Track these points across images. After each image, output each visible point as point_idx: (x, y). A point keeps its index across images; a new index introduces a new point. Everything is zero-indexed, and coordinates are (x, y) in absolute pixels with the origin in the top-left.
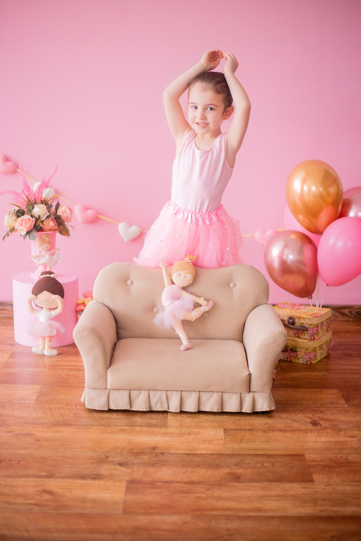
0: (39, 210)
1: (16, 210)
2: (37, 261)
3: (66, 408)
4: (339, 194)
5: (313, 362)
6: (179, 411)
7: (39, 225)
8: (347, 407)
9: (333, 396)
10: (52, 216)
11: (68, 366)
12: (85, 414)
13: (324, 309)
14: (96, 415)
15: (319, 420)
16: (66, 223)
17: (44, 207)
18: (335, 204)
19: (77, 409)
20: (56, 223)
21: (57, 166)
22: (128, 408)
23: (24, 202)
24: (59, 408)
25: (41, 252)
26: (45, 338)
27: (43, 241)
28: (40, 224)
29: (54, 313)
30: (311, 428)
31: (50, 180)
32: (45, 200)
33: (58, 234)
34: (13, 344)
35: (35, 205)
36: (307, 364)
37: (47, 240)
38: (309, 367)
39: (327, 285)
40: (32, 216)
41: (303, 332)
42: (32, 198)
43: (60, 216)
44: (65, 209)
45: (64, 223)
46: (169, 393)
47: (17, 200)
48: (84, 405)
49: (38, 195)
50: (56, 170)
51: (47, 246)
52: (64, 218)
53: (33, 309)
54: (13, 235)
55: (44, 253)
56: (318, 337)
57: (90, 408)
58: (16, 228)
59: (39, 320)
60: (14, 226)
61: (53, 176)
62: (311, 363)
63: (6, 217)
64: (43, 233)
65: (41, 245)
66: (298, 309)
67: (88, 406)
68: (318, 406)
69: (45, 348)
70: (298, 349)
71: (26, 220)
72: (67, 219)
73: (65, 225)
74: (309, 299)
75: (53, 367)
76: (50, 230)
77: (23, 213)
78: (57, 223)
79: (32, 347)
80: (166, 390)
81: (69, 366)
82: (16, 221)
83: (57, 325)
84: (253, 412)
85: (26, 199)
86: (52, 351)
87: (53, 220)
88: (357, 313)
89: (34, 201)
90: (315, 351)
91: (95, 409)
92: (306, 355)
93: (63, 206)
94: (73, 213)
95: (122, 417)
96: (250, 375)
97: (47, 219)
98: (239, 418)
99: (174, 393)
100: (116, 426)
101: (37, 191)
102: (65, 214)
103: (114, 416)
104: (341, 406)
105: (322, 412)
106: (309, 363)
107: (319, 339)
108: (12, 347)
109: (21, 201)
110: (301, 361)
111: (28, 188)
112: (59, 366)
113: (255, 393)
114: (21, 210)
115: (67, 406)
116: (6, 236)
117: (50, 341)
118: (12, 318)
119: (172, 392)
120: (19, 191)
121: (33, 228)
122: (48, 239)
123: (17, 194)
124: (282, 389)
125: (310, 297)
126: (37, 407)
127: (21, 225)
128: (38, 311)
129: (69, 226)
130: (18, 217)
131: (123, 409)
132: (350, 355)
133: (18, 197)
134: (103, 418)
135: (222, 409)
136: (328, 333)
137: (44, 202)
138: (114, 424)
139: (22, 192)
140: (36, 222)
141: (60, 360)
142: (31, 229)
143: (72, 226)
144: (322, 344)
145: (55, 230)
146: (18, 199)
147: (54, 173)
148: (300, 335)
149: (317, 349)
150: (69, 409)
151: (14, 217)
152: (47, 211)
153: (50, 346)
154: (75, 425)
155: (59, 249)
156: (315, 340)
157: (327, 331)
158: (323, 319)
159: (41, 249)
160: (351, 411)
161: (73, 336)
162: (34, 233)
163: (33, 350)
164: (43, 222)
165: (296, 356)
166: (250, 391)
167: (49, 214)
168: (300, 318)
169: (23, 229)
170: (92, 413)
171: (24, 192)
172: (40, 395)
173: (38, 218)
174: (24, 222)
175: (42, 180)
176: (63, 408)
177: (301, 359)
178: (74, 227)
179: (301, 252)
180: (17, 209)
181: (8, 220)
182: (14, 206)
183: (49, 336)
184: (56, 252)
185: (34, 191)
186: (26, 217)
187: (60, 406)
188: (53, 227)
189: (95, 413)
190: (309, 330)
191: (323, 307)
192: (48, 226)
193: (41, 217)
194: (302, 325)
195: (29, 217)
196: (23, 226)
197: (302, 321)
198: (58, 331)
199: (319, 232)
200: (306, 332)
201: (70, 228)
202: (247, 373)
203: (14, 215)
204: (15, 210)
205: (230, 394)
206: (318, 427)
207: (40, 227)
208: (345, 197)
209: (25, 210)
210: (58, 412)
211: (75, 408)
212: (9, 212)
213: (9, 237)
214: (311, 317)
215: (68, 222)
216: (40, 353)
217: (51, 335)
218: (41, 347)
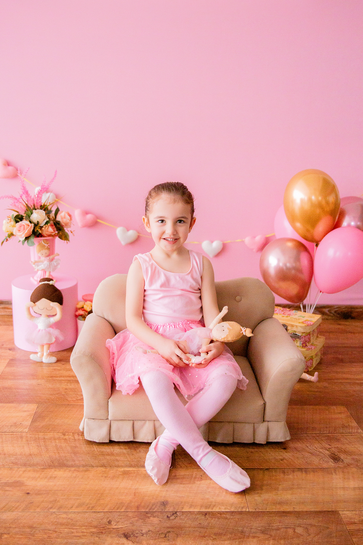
0: (38, 216)
1: (15, 215)
2: (36, 267)
3: (63, 439)
5: (310, 370)
7: (37, 231)
9: (343, 416)
10: (52, 222)
11: (66, 376)
12: (85, 448)
14: (95, 448)
16: (65, 229)
17: (43, 213)
19: (75, 440)
20: (55, 229)
21: (56, 171)
22: (131, 439)
23: (22, 207)
24: (55, 439)
25: (40, 258)
26: (43, 346)
27: (42, 247)
28: (39, 230)
29: (53, 320)
31: (50, 185)
32: (44, 205)
33: (57, 239)
34: (12, 348)
35: (34, 211)
37: (45, 246)
39: (321, 292)
40: (31, 222)
42: (31, 205)
43: (59, 221)
44: (65, 215)
47: (15, 205)
48: (83, 434)
49: (37, 200)
50: (55, 176)
51: (45, 251)
52: (63, 224)
53: (31, 316)
54: (12, 240)
55: (43, 258)
56: (310, 343)
57: (89, 439)
58: (14, 233)
59: (37, 327)
60: (12, 231)
61: (52, 181)
63: (4, 222)
65: (40, 251)
66: (289, 315)
67: (87, 437)
68: (331, 431)
69: (43, 355)
71: (24, 225)
72: (67, 224)
73: (64, 230)
75: (52, 378)
76: (49, 236)
77: (21, 219)
78: (57, 229)
81: (68, 376)
82: (14, 226)
83: (56, 332)
84: (267, 442)
85: (25, 205)
86: (51, 358)
87: (53, 226)
89: (33, 207)
90: (312, 358)
91: (95, 441)
93: (62, 212)
94: (73, 219)
95: (125, 451)
96: (265, 404)
97: (46, 225)
100: (118, 466)
101: (37, 196)
102: (65, 220)
103: (116, 449)
104: (355, 431)
105: (338, 440)
108: (11, 352)
109: (19, 206)
111: (26, 192)
112: (57, 377)
113: (269, 422)
114: (20, 215)
115: (64, 435)
116: (5, 242)
117: (49, 348)
120: (18, 196)
121: (32, 233)
122: (47, 245)
123: (16, 199)
126: (30, 437)
127: (19, 231)
128: (37, 317)
129: (68, 231)
130: (17, 222)
131: (126, 440)
133: (16, 202)
134: (103, 454)
135: (234, 440)
137: (44, 208)
138: (117, 463)
139: (20, 197)
140: (34, 228)
141: (59, 368)
142: (30, 235)
143: (72, 231)
144: (317, 352)
145: (54, 236)
146: (17, 204)
147: (53, 179)
150: (65, 439)
151: (13, 223)
152: (47, 217)
153: (49, 353)
154: (72, 466)
155: (59, 255)
156: (307, 347)
157: (318, 337)
158: (315, 327)
159: (40, 255)
162: (33, 239)
163: (32, 357)
164: (41, 227)
167: (48, 220)
168: (292, 326)
169: (21, 235)
170: (91, 446)
171: (22, 197)
172: (35, 418)
173: (36, 224)
174: (22, 227)
175: (42, 185)
176: (59, 439)
178: (73, 232)
180: (16, 214)
181: (8, 225)
182: (13, 211)
183: (47, 344)
184: (56, 258)
185: (33, 197)
186: (25, 222)
187: (56, 435)
188: (52, 233)
189: (94, 446)
190: (301, 337)
192: (47, 231)
193: (40, 222)
194: (294, 332)
195: (28, 222)
196: (21, 232)
197: (295, 329)
198: (57, 338)
200: (298, 340)
201: (69, 233)
202: (262, 402)
203: (12, 220)
204: (13, 215)
206: (341, 464)
207: (38, 234)
209: (24, 215)
210: (54, 444)
211: (72, 438)
212: (8, 217)
213: (8, 242)
214: (304, 325)
215: (67, 228)
216: (38, 360)
217: (49, 343)
218: (39, 354)
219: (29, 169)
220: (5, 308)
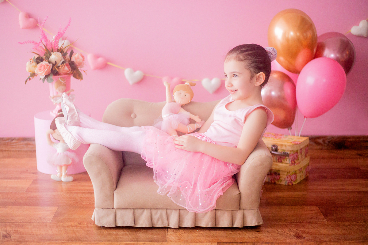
0: (55, 57)
1: (36, 58)
2: (55, 101)
3: (78, 226)
4: (314, 38)
5: (294, 183)
6: (178, 227)
7: (55, 70)
8: (326, 221)
9: (314, 212)
10: (67, 62)
11: (81, 190)
12: (95, 231)
13: (302, 138)
14: (105, 232)
15: (303, 233)
17: (60, 54)
18: (310, 47)
19: (88, 227)
20: (70, 68)
21: (70, 19)
22: (132, 225)
23: (42, 50)
24: (72, 227)
25: (57, 93)
26: (62, 167)
27: (60, 84)
30: (295, 240)
31: (65, 32)
32: (60, 49)
33: (72, 78)
34: (36, 172)
35: (52, 53)
36: (289, 185)
37: (62, 83)
38: (291, 187)
39: (305, 117)
40: (50, 62)
41: (285, 157)
42: (49, 47)
43: (73, 61)
44: (78, 56)
45: (78, 68)
46: (169, 211)
47: (36, 49)
48: (94, 223)
49: (55, 44)
50: (70, 23)
51: (62, 87)
52: (77, 64)
53: (51, 142)
54: (34, 79)
55: (60, 94)
56: (298, 161)
57: (99, 225)
58: (36, 73)
59: (56, 151)
60: (34, 71)
61: (67, 27)
62: (292, 185)
63: (28, 63)
64: (60, 76)
65: (57, 87)
66: (280, 138)
67: (97, 224)
68: (300, 221)
69: (62, 175)
70: (281, 172)
71: (44, 65)
72: (80, 64)
73: (78, 70)
74: (289, 129)
75: (69, 191)
76: (66, 74)
77: (42, 60)
78: (72, 68)
79: (51, 175)
80: (166, 209)
82: (35, 67)
83: (72, 155)
84: (243, 227)
85: (44, 48)
86: (68, 177)
87: (68, 66)
88: (329, 142)
89: (51, 50)
90: (295, 173)
91: (104, 226)
92: (288, 177)
93: (76, 54)
94: (85, 59)
95: (127, 233)
96: (240, 194)
97: (63, 65)
98: (231, 232)
99: (173, 211)
100: (122, 241)
101: (54, 41)
102: (78, 60)
103: (121, 232)
104: (321, 221)
105: (304, 226)
106: (290, 184)
107: (299, 163)
108: (34, 175)
109: (40, 50)
110: (283, 183)
111: (45, 37)
112: (74, 190)
113: (244, 210)
114: (40, 57)
115: (80, 224)
116: (28, 80)
117: (66, 169)
118: (35, 151)
119: (171, 210)
120: (38, 41)
121: (50, 72)
122: (64, 82)
123: (36, 43)
124: (269, 207)
125: (290, 128)
126: (53, 226)
127: (40, 70)
128: (56, 143)
129: (82, 70)
130: (38, 63)
131: (128, 226)
132: (326, 177)
133: (37, 46)
134: (110, 234)
135: (215, 225)
136: (306, 159)
137: (61, 51)
138: (120, 239)
139: (40, 41)
140: (53, 67)
141: (75, 185)
142: (49, 73)
143: (85, 70)
144: (301, 168)
145: (70, 74)
147: (68, 25)
148: (282, 160)
149: (297, 172)
150: (81, 226)
151: (34, 64)
152: (63, 58)
153: (67, 173)
154: (86, 241)
155: (73, 91)
156: (296, 164)
157: (306, 156)
158: (302, 146)
159: (57, 90)
160: (330, 225)
161: (83, 162)
162: (51, 77)
163: (52, 177)
164: (58, 67)
165: (279, 178)
166: (240, 208)
167: (64, 60)
168: (282, 145)
169: (42, 74)
170: (101, 230)
171: (42, 41)
172: (56, 215)
173: (54, 63)
174: (43, 67)
175: (58, 32)
176: (75, 226)
177: (284, 180)
178: (86, 72)
179: (281, 89)
180: (37, 56)
181: (29, 66)
182: (34, 54)
183: (65, 165)
184: (71, 93)
185: (51, 41)
186: (44, 63)
187: (73, 225)
188: (68, 71)
189: (103, 230)
190: (290, 155)
191: (301, 136)
192: (64, 70)
193: (57, 63)
194: (284, 152)
195: (47, 63)
196: (42, 71)
197: (284, 148)
198: (73, 160)
199: (297, 72)
200: (287, 157)
201: (82, 73)
202: (237, 192)
203: (34, 62)
204: (35, 57)
205: (223, 212)
206: (302, 240)
207: (56, 72)
208: (319, 41)
209: (44, 57)
210: (71, 229)
211: (86, 226)
212: (30, 60)
213: (30, 81)
214: (291, 144)
215: (81, 68)
216: (58, 179)
217: (67, 164)
218: (58, 174)
219: (47, 17)
220: (27, 144)
